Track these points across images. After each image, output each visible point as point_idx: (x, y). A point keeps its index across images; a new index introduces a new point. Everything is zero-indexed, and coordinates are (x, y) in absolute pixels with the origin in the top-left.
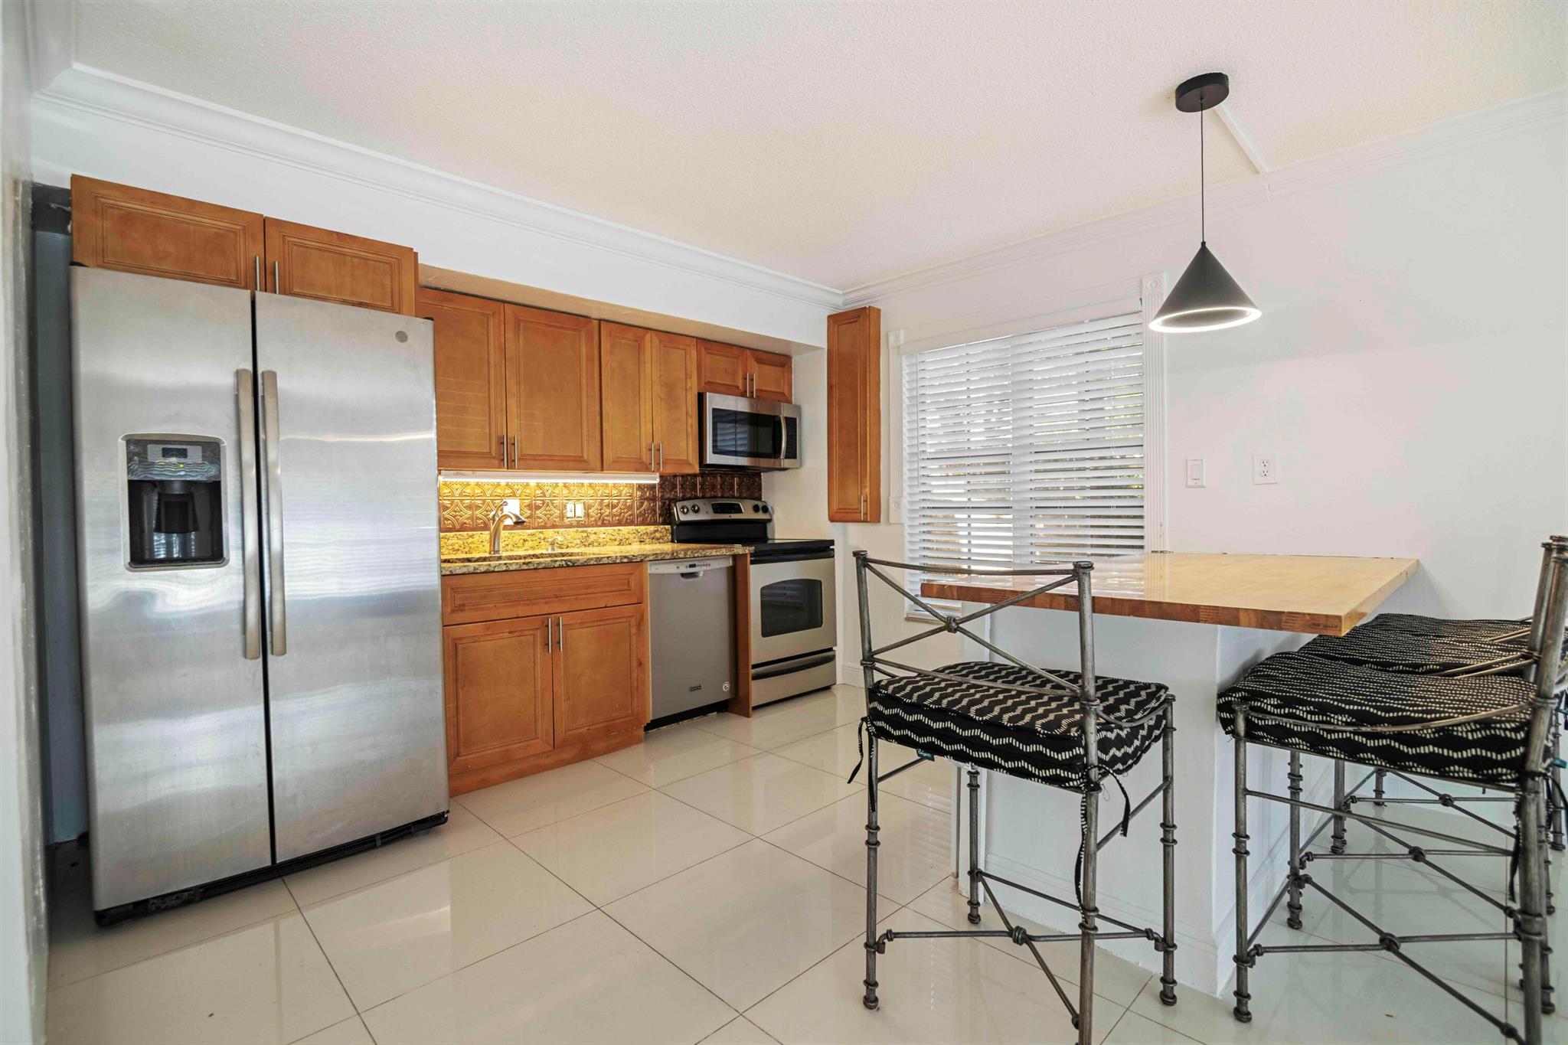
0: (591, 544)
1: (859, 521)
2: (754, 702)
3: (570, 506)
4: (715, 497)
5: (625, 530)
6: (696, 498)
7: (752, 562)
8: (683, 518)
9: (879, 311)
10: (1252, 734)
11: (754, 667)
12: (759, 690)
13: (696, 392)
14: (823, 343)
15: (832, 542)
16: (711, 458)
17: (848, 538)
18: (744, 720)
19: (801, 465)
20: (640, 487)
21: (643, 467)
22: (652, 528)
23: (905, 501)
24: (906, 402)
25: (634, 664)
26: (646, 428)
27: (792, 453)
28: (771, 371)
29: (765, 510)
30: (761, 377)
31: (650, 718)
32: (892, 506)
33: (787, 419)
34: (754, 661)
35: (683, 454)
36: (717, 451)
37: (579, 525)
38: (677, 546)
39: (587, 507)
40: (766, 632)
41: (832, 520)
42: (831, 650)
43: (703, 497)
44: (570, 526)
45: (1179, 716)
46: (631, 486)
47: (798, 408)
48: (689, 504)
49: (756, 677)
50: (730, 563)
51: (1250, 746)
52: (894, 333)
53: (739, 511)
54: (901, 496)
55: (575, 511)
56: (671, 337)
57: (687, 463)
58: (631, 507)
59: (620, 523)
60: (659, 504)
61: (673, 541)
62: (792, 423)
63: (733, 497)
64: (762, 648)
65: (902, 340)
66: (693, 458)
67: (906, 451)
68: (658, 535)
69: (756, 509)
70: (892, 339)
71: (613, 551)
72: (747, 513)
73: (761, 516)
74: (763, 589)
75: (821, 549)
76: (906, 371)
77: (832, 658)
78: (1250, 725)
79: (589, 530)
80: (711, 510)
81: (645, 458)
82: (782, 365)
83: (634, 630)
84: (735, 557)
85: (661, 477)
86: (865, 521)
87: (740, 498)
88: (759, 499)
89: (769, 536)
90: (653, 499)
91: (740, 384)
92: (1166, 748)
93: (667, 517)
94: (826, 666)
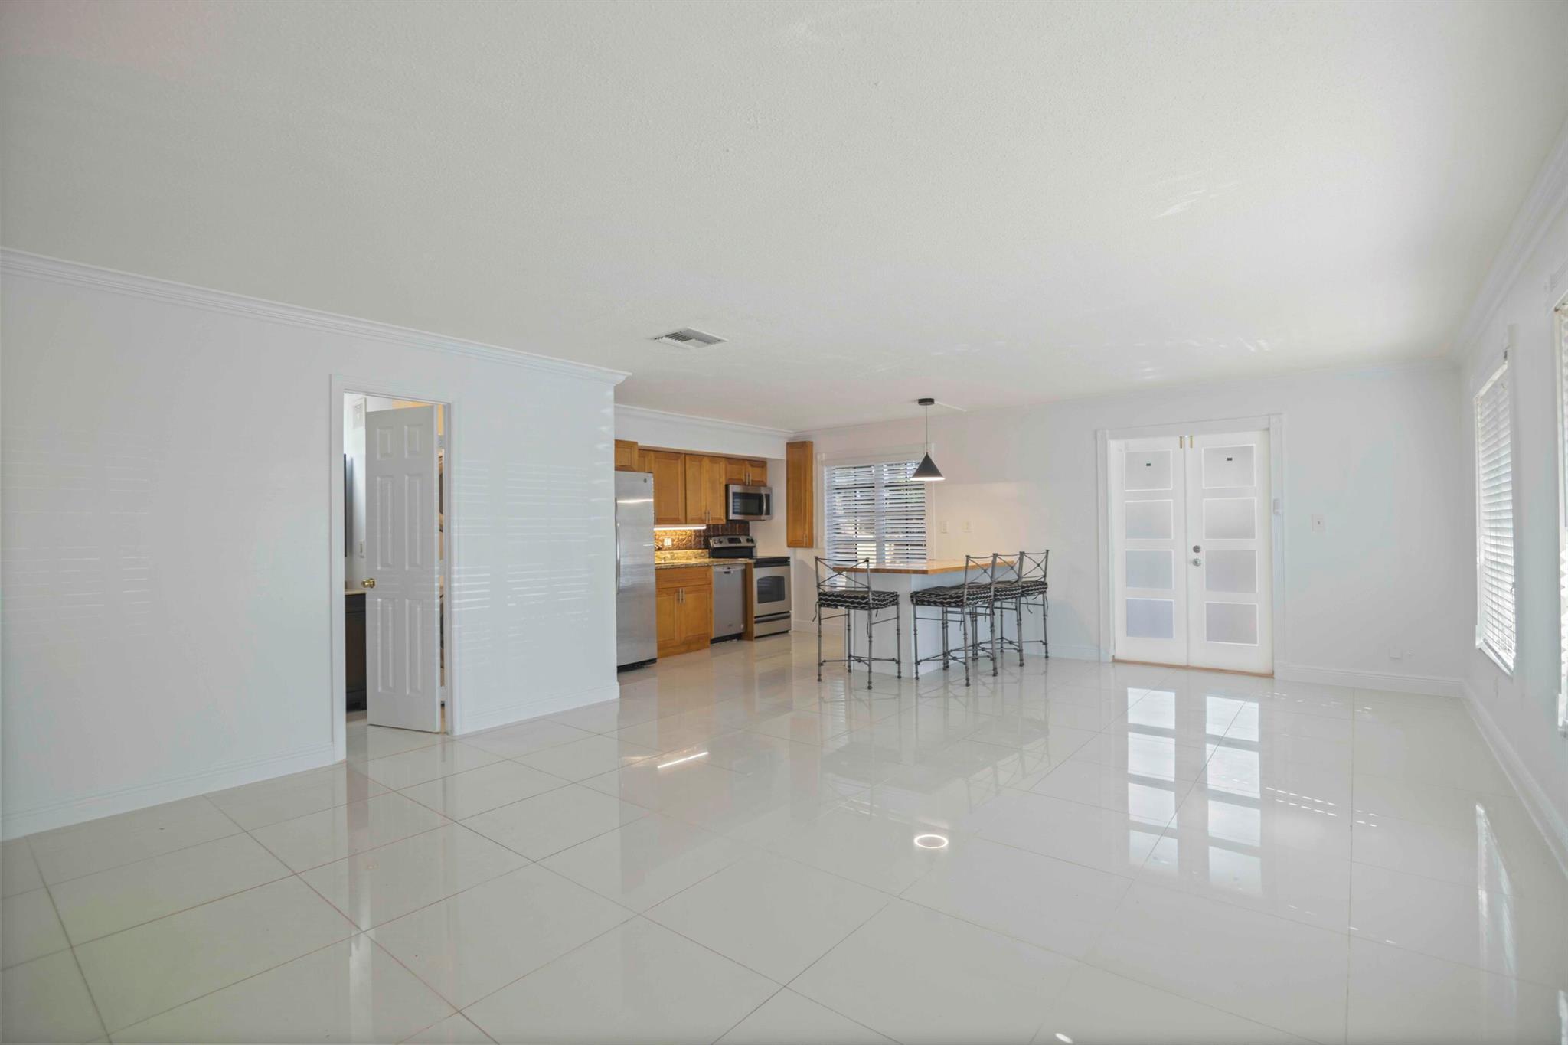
0: (675, 559)
1: (803, 547)
2: (755, 635)
3: (666, 540)
4: (728, 535)
5: (689, 552)
6: (719, 535)
7: (755, 567)
8: (715, 546)
9: (812, 443)
10: (917, 604)
11: (756, 617)
12: (758, 629)
13: (724, 484)
14: (784, 458)
15: (789, 558)
16: (732, 517)
17: (797, 555)
18: (750, 642)
19: (771, 519)
20: (695, 531)
21: (701, 521)
22: (700, 551)
23: (826, 537)
24: (826, 488)
25: (709, 612)
26: (703, 503)
27: (768, 513)
28: (757, 470)
29: (752, 541)
30: (753, 474)
31: (713, 637)
32: (819, 539)
33: (766, 495)
34: (755, 615)
35: (718, 515)
36: (734, 513)
37: (670, 549)
38: (711, 560)
39: (673, 541)
40: (760, 601)
41: (789, 546)
42: (788, 612)
43: (722, 535)
44: (666, 550)
45: (901, 600)
46: (691, 531)
47: (771, 489)
48: (717, 538)
49: (756, 622)
50: (744, 567)
51: (917, 607)
52: (821, 453)
53: (740, 542)
54: (824, 535)
55: (668, 543)
56: (714, 458)
57: (720, 519)
58: (690, 541)
59: (686, 549)
60: (702, 539)
61: (709, 558)
62: (768, 497)
63: (736, 535)
64: (759, 609)
65: (824, 458)
66: (723, 517)
67: (826, 512)
68: (703, 554)
69: (748, 541)
70: (819, 457)
71: (684, 561)
72: (744, 543)
73: (750, 544)
74: (759, 580)
75: (784, 561)
76: (826, 473)
77: (789, 617)
78: (917, 601)
79: (675, 552)
80: (727, 541)
81: (703, 518)
82: (763, 467)
83: (708, 596)
84: (746, 564)
85: (707, 526)
86: (806, 547)
87: (739, 535)
88: (748, 535)
89: (754, 555)
90: (700, 536)
91: (743, 478)
92: (898, 608)
93: (707, 546)
94: (787, 620)
